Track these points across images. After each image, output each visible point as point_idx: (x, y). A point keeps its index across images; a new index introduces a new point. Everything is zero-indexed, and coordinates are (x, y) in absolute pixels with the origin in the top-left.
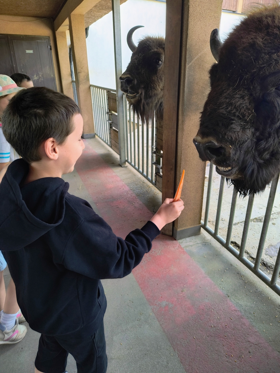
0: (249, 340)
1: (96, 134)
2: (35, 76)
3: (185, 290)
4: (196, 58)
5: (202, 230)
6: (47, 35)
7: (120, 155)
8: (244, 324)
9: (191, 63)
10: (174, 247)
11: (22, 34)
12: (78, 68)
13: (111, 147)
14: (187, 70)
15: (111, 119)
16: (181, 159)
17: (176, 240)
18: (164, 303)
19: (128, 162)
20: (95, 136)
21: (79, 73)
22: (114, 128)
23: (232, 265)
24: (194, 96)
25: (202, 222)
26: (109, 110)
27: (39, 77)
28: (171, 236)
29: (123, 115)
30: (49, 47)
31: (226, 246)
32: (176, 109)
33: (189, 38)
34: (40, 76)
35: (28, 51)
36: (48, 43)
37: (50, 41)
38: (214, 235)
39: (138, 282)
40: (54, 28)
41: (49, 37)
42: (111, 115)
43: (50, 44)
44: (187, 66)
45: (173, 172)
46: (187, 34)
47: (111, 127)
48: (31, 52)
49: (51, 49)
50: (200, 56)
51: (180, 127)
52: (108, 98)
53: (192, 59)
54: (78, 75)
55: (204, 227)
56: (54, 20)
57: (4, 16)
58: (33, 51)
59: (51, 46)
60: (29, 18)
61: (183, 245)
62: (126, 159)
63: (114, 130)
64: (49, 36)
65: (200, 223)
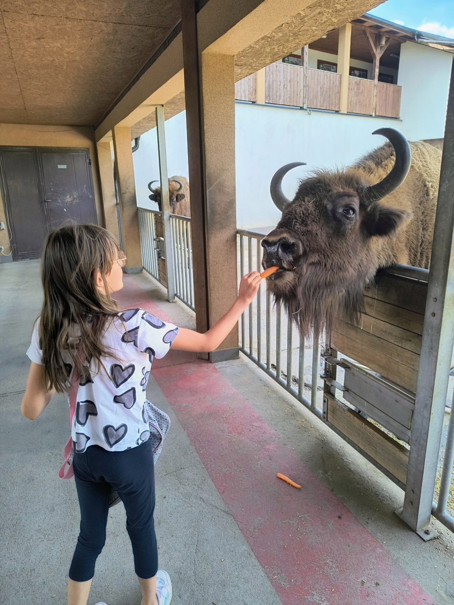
0: (254, 424)
1: (143, 268)
2: (68, 197)
3: (208, 397)
4: (215, 184)
5: (241, 353)
6: (86, 147)
7: (167, 288)
8: (254, 416)
9: (211, 188)
10: (207, 368)
11: (54, 146)
12: (122, 188)
13: (159, 281)
14: (207, 193)
15: (159, 247)
16: (210, 275)
17: (211, 363)
18: (185, 405)
19: (177, 296)
20: (142, 270)
21: (123, 193)
22: (163, 258)
23: (261, 380)
24: (217, 216)
25: (240, 345)
26: (157, 236)
27: (74, 199)
28: (207, 360)
29: (171, 241)
30: (88, 161)
31: (258, 363)
32: (202, 228)
33: (207, 167)
34: (75, 196)
35: (60, 167)
36: (86, 156)
37: (89, 154)
38: (250, 356)
39: (163, 392)
40: (94, 139)
41: (88, 149)
42: (159, 241)
43: (90, 157)
44: (208, 191)
45: (204, 289)
46: (205, 164)
47: (159, 257)
48: (65, 167)
49: (90, 163)
50: (220, 182)
51: (207, 244)
52: (156, 222)
53: (212, 185)
54: (122, 196)
55: (242, 350)
56: (95, 130)
57: (34, 126)
58: (67, 167)
59: (90, 160)
60: (64, 128)
61: (217, 367)
62: (176, 292)
63: (163, 260)
64: (88, 147)
65: (238, 346)
